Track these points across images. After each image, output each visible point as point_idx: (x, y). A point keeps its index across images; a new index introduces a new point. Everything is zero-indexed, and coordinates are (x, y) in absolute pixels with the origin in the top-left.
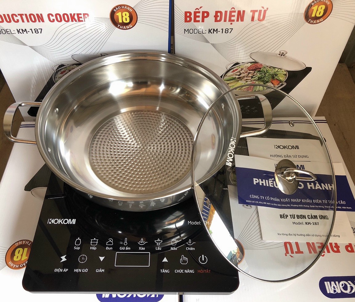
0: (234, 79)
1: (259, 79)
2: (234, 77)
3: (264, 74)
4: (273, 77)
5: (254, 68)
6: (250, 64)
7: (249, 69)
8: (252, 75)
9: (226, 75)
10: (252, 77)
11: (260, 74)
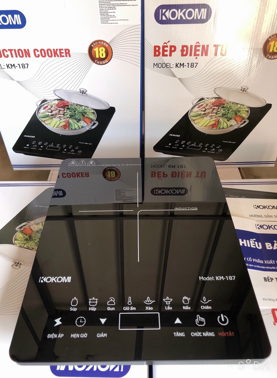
0: (200, 115)
1: (223, 115)
2: (200, 112)
3: (228, 110)
4: (236, 114)
5: (218, 104)
6: (214, 99)
7: (214, 104)
8: (216, 111)
9: (192, 111)
10: (216, 113)
11: (223, 110)
